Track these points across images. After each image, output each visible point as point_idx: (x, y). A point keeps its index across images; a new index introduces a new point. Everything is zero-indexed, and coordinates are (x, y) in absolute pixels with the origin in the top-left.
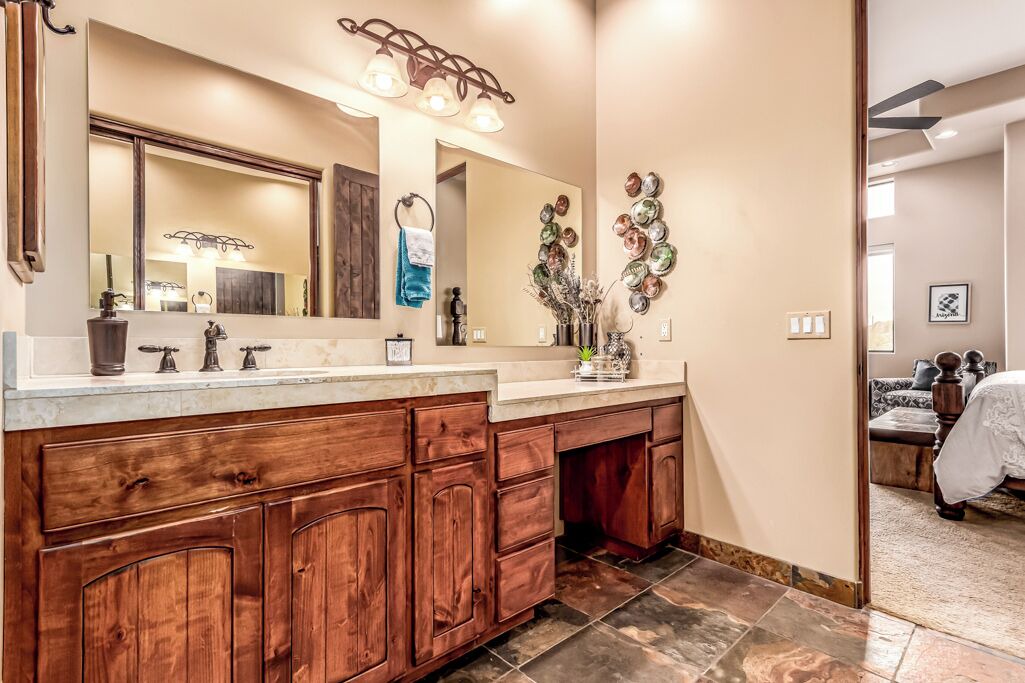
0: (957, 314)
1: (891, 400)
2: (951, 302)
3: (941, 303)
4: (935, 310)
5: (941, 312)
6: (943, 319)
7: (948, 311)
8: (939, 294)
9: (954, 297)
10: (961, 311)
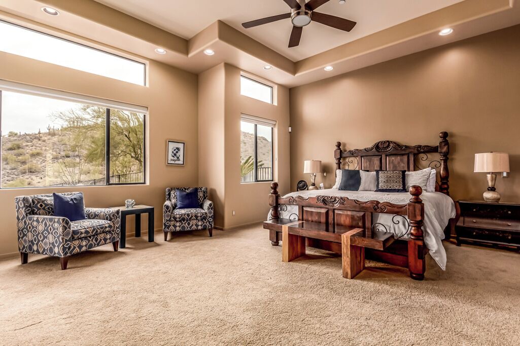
0: (179, 160)
1: (179, 218)
2: (177, 152)
3: (173, 152)
4: (170, 157)
5: (173, 158)
6: (173, 162)
7: (175, 158)
8: (172, 146)
9: (178, 149)
10: (181, 158)
